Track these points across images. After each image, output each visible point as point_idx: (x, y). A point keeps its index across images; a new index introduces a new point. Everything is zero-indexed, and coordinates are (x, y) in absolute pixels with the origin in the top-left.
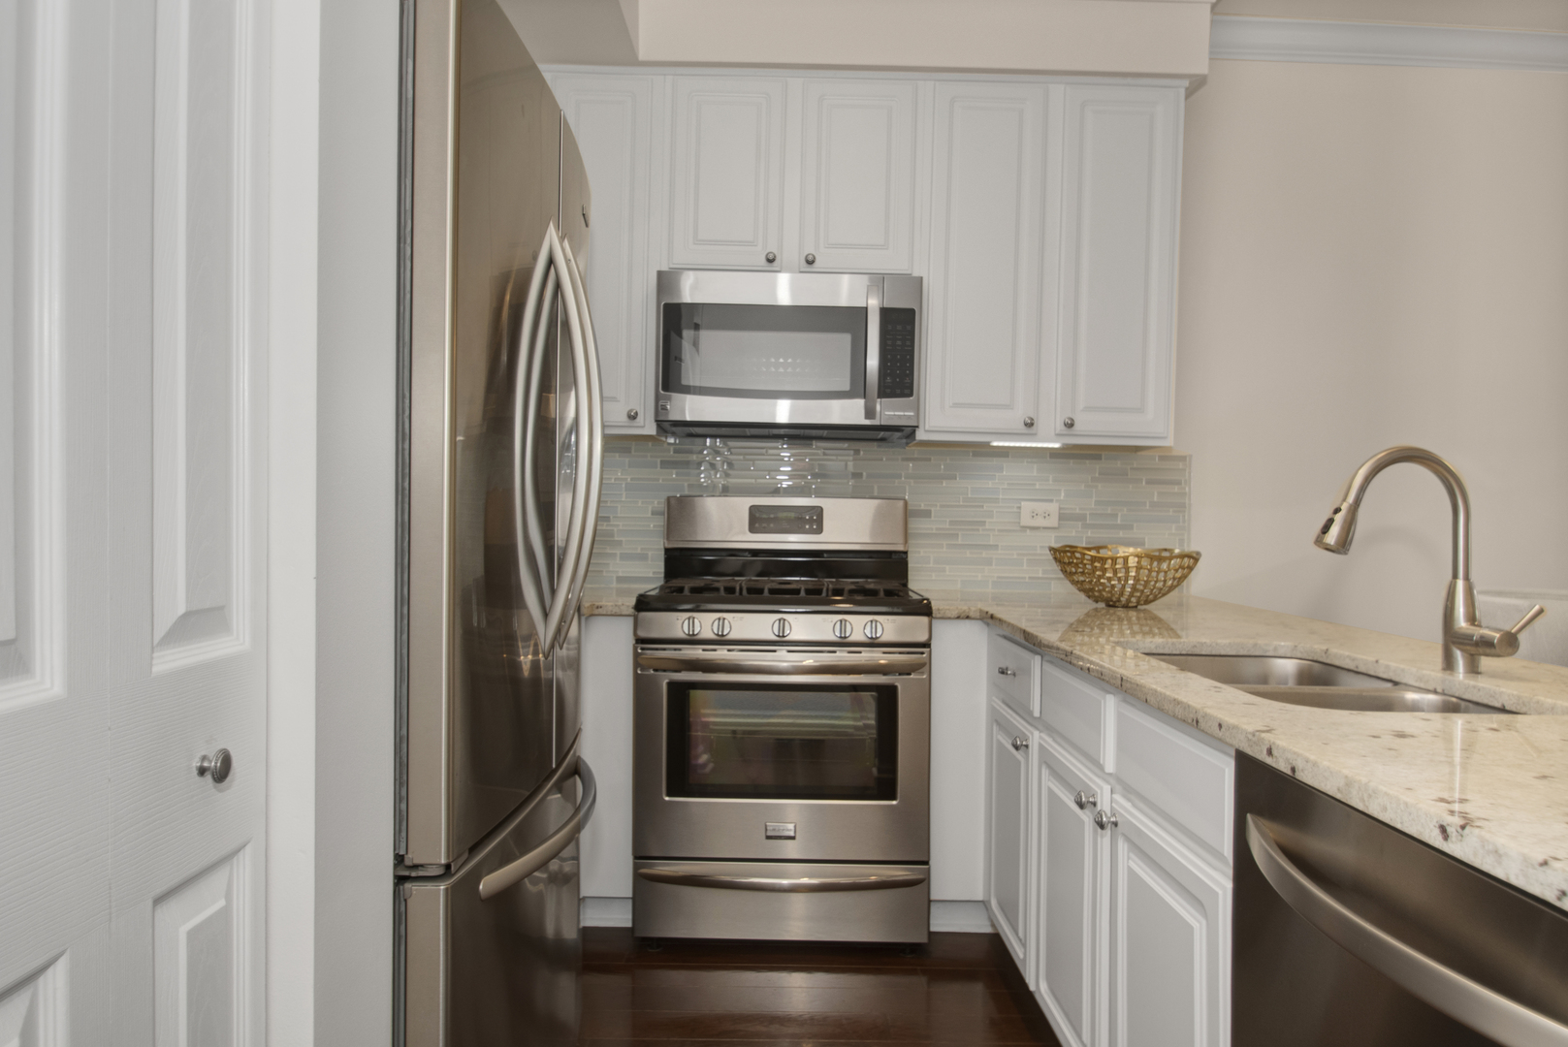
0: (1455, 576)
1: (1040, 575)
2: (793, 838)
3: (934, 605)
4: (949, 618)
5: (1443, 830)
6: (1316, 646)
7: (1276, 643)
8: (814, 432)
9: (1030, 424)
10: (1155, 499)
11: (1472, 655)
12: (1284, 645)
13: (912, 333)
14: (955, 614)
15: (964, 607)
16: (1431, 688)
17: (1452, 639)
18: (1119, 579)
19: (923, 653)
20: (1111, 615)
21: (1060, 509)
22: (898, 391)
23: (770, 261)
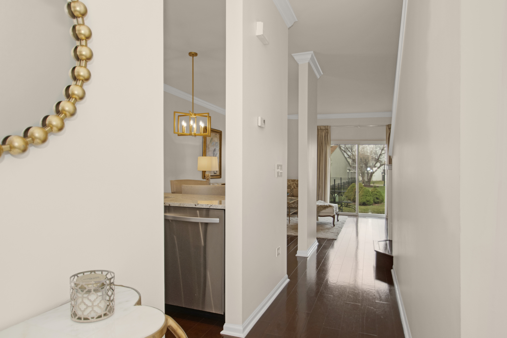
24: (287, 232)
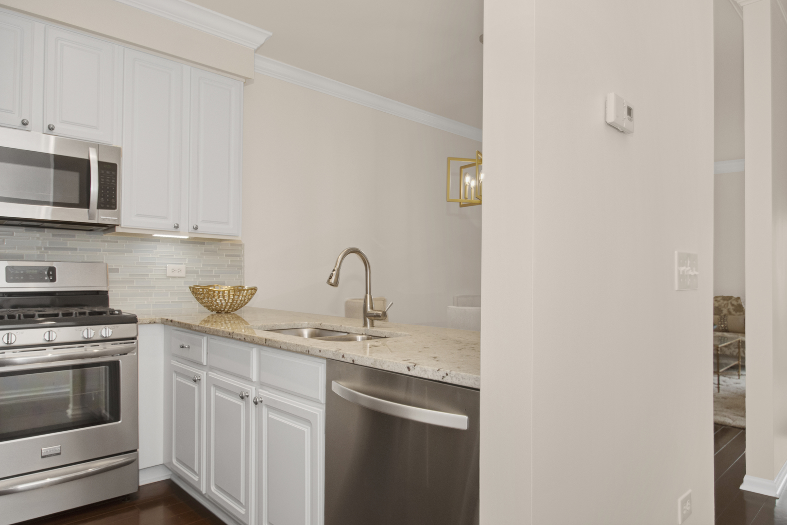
0: (367, 293)
1: (177, 300)
2: (59, 454)
3: (138, 318)
4: (145, 324)
5: (408, 368)
6: (316, 323)
7: (301, 322)
8: (46, 224)
9: (177, 227)
10: (229, 264)
11: (372, 320)
12: (305, 323)
13: (115, 176)
14: (148, 321)
15: (153, 317)
16: (361, 333)
17: (366, 315)
18: (225, 300)
19: (133, 343)
20: (220, 317)
21: (186, 268)
22: (108, 206)
23: (24, 124)
24: (715, 415)
